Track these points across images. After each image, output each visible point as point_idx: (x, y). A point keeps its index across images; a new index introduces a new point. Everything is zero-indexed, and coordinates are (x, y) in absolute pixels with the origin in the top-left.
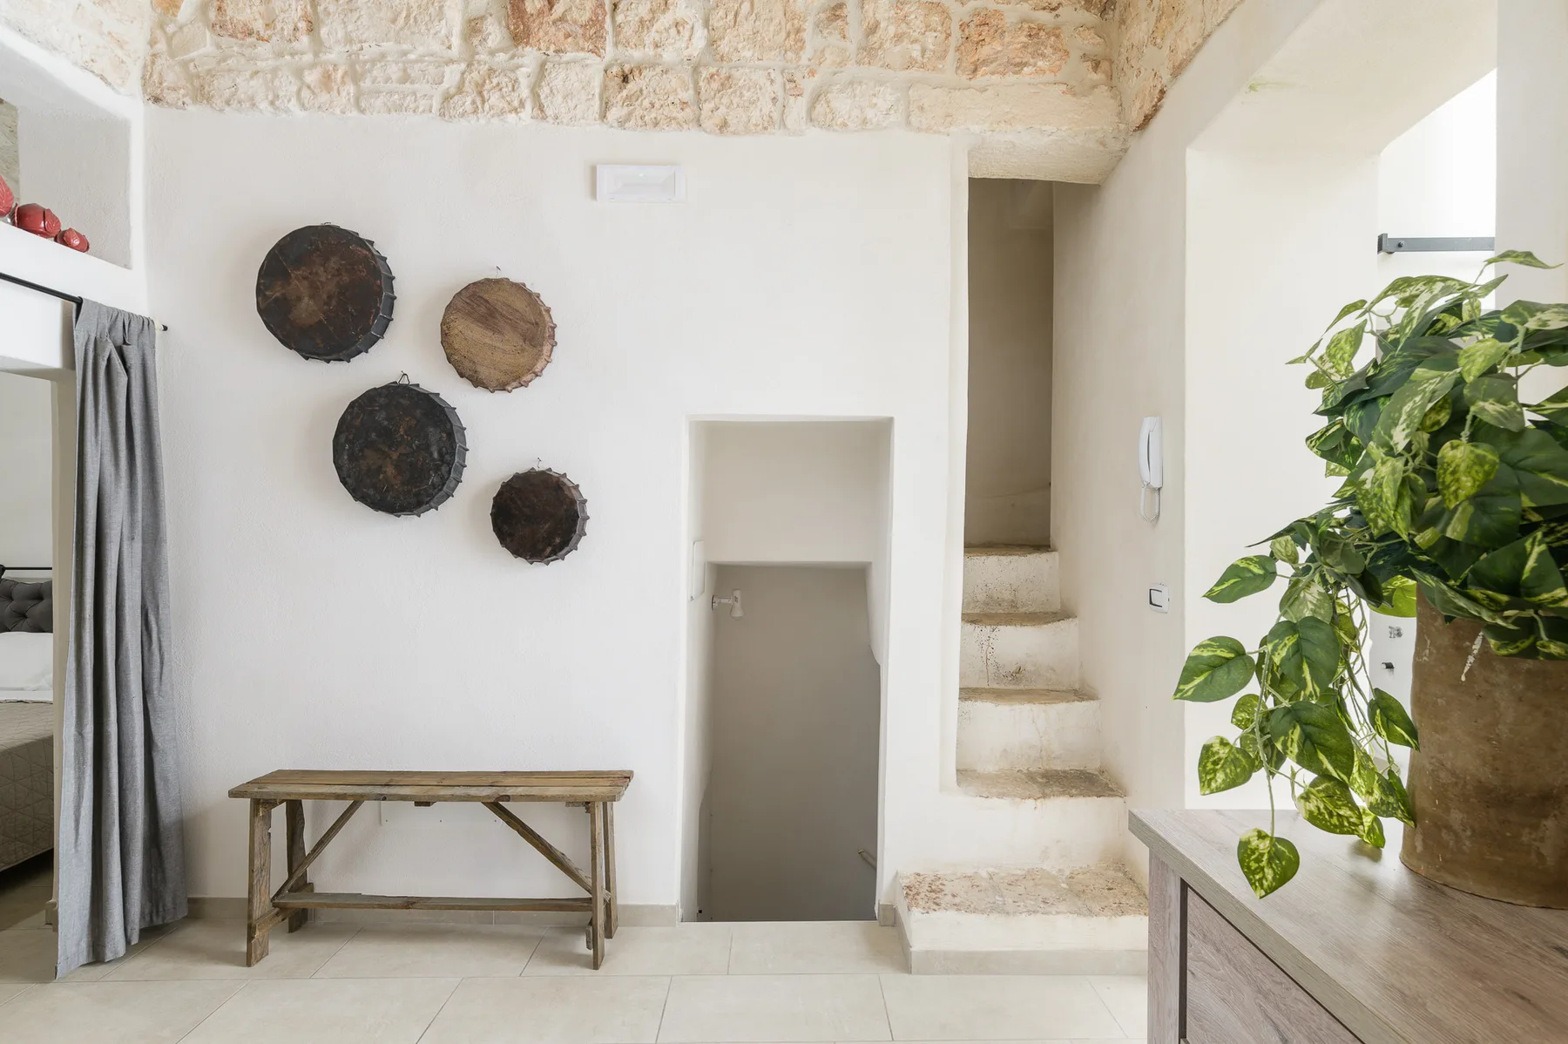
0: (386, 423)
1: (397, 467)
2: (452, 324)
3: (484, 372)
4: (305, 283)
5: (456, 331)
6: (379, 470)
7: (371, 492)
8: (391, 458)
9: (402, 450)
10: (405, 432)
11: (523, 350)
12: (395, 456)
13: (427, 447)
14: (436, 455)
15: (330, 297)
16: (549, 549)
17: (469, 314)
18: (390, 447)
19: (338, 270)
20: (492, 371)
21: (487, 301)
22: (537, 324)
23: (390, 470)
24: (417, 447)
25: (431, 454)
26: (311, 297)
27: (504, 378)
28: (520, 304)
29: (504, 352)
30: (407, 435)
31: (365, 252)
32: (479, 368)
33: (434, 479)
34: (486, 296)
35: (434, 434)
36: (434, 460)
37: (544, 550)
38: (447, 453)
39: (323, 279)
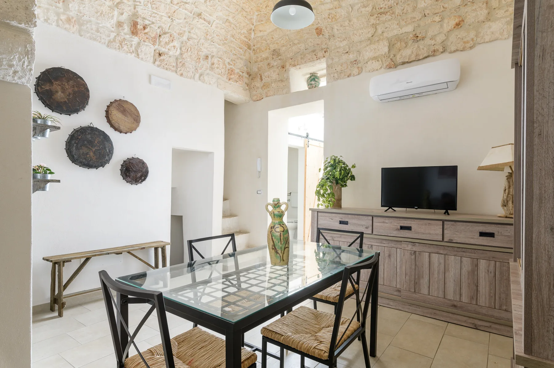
0: (90, 139)
1: (94, 153)
2: (112, 111)
3: (122, 128)
4: (59, 87)
5: (114, 114)
6: (87, 154)
7: (84, 161)
8: (92, 150)
9: (96, 148)
10: (97, 143)
11: (134, 123)
12: (94, 150)
13: (105, 148)
14: (108, 151)
15: (70, 94)
16: (140, 181)
17: (117, 109)
18: (92, 147)
19: (73, 86)
20: (124, 128)
21: (124, 107)
22: (138, 116)
23: (92, 154)
24: (101, 147)
25: (106, 150)
26: (63, 92)
27: (128, 130)
28: (133, 110)
29: (128, 122)
30: (98, 144)
31: (83, 82)
32: (120, 126)
33: (107, 158)
34: (123, 105)
35: (107, 144)
36: (107, 152)
37: (139, 181)
38: (111, 150)
39: (67, 87)
